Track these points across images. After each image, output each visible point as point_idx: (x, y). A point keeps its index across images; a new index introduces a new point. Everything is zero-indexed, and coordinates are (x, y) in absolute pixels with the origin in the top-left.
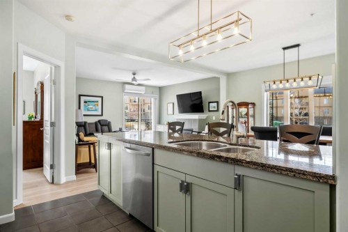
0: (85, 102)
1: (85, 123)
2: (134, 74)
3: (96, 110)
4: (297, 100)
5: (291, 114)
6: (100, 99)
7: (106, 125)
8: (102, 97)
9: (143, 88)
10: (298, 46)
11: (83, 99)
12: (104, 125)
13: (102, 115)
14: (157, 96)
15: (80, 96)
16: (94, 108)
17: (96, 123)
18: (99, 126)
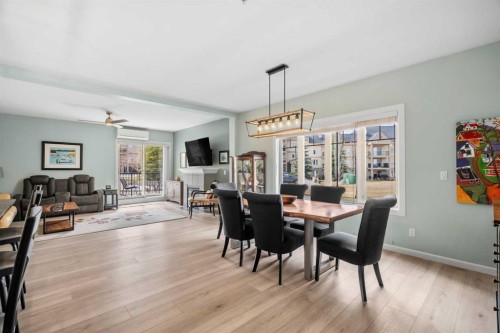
0: (53, 151)
1: (51, 179)
2: (109, 113)
3: (70, 162)
4: (375, 149)
5: (369, 165)
6: (78, 148)
7: (84, 182)
8: (81, 145)
9: (146, 133)
10: (283, 67)
11: (48, 147)
12: (81, 183)
13: (81, 169)
14: (170, 144)
15: (43, 143)
16: (68, 159)
17: (69, 180)
18: (74, 183)
